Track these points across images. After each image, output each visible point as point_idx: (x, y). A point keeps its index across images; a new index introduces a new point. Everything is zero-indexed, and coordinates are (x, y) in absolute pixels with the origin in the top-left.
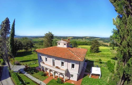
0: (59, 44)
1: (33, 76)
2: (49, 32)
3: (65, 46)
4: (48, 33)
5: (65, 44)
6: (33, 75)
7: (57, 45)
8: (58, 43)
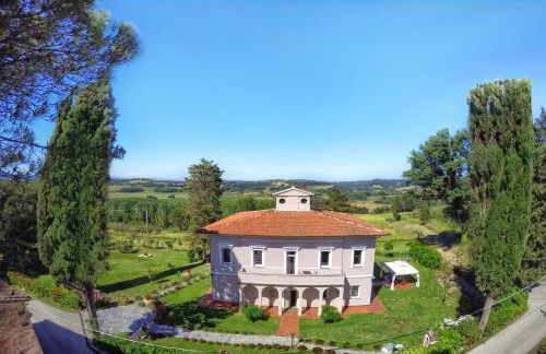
0: (282, 201)
1: (220, 331)
2: (203, 161)
3: (306, 207)
4: (198, 163)
5: (304, 201)
6: (216, 329)
7: (274, 206)
8: (278, 199)
